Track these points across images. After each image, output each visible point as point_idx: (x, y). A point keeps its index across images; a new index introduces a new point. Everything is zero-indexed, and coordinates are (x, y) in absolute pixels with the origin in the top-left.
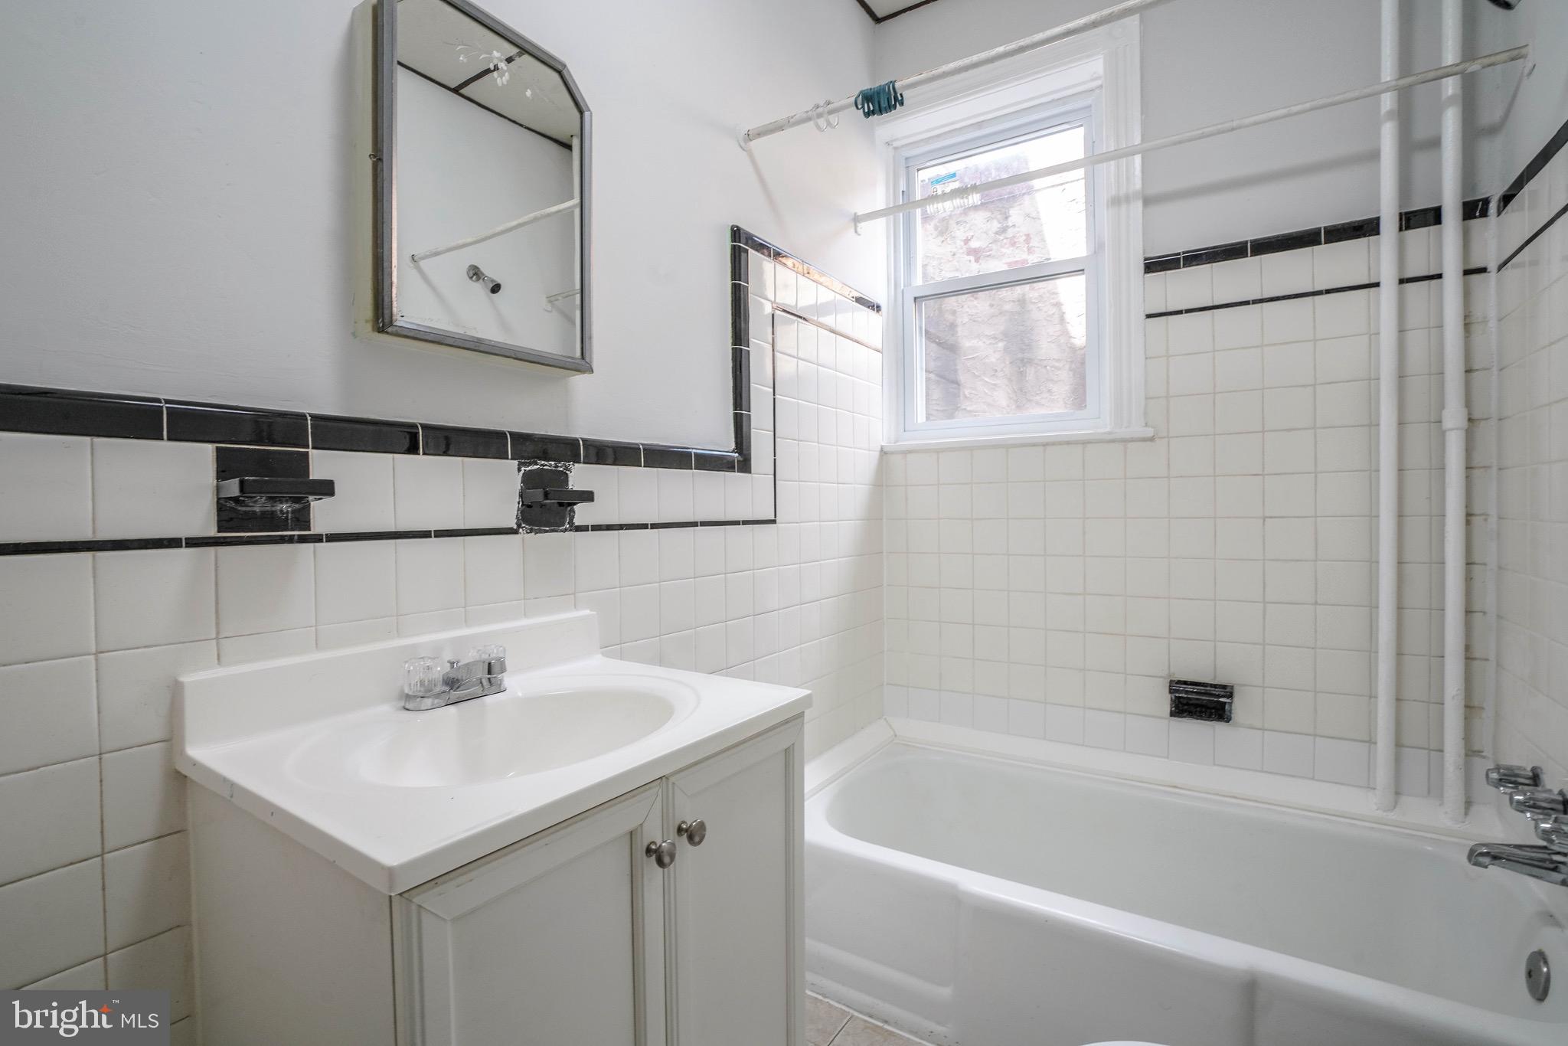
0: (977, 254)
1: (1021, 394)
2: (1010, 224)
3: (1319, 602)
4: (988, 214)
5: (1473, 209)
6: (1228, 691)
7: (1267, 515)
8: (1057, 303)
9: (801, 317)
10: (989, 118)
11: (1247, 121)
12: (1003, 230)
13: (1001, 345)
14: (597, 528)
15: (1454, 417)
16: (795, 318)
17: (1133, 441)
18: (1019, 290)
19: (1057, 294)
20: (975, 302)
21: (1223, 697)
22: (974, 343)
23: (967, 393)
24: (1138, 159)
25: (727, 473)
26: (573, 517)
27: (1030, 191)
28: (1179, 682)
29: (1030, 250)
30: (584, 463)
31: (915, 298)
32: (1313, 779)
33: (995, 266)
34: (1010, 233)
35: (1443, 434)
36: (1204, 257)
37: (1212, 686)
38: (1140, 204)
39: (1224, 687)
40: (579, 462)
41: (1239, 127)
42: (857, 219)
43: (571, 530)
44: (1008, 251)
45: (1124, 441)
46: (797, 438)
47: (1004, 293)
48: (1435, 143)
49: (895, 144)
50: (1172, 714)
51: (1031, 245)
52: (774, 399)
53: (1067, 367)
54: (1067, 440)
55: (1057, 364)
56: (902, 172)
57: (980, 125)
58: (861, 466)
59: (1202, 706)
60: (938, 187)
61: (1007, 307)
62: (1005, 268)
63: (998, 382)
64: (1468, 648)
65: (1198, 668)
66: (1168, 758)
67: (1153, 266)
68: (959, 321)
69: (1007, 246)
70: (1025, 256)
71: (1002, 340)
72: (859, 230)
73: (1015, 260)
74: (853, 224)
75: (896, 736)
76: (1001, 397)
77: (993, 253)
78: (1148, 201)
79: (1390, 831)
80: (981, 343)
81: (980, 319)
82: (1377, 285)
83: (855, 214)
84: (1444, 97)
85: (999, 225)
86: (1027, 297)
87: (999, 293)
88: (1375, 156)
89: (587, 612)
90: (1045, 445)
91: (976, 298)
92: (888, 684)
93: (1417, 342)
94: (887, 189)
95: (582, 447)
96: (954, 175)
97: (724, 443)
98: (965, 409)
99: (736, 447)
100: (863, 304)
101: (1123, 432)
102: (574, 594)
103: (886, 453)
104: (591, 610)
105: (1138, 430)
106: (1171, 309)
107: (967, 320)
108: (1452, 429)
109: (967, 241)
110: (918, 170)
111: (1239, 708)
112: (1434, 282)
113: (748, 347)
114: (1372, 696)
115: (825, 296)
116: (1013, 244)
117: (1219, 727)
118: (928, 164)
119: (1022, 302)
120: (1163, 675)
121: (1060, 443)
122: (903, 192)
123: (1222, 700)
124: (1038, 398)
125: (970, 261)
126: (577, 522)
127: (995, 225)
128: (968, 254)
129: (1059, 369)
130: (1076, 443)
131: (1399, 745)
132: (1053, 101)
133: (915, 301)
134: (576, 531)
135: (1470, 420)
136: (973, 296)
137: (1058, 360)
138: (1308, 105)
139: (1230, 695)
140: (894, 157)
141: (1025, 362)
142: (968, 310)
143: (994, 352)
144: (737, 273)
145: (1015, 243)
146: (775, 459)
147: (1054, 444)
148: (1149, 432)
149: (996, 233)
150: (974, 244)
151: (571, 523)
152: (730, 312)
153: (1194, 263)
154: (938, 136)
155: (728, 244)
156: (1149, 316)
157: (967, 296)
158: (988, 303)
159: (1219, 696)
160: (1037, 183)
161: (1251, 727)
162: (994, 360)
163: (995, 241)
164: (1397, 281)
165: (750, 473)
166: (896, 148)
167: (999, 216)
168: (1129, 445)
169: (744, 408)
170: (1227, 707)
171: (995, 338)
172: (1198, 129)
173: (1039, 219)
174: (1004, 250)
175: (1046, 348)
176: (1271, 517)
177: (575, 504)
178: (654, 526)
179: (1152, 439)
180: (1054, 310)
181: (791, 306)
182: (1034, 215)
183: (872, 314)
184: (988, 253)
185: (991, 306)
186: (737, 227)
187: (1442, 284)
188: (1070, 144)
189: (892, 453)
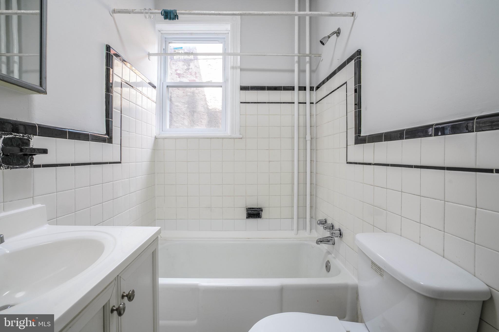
0: (179, 75)
1: (193, 122)
2: (190, 68)
3: (281, 183)
4: (183, 63)
5: (312, 89)
6: (261, 210)
7: (270, 160)
8: (204, 95)
9: (131, 86)
10: (195, 33)
11: (268, 54)
12: (188, 69)
13: (186, 105)
14: (45, 166)
15: (308, 138)
16: (129, 86)
17: (236, 139)
18: (193, 89)
19: (204, 92)
20: (178, 91)
21: (260, 211)
22: (177, 104)
23: (175, 120)
24: (239, 57)
25: (103, 143)
26: (33, 161)
27: (197, 59)
28: (249, 208)
29: (196, 77)
30: (39, 135)
31: (167, 86)
32: (280, 230)
33: (185, 80)
34: (190, 70)
35: (306, 141)
36: (255, 88)
37: (257, 208)
38: (239, 70)
39: (260, 208)
40: (36, 135)
41: (266, 55)
42: (149, 55)
43: (31, 167)
44: (189, 76)
45: (234, 138)
46: (128, 131)
47: (188, 89)
48: (304, 71)
49: (162, 32)
50: (247, 218)
51: (197, 75)
52: (121, 116)
53: (207, 115)
54: (217, 137)
55: (203, 114)
56: (164, 42)
57: (191, 34)
58: (149, 143)
59: (254, 214)
60: (176, 50)
61: (189, 94)
62: (188, 81)
63: (185, 117)
64: (311, 193)
65: (253, 204)
66: (246, 231)
67: (243, 88)
68: (173, 96)
69: (189, 74)
70: (195, 79)
71: (186, 104)
72: (150, 58)
73: (191, 79)
74: (148, 56)
75: (161, 237)
76: (186, 122)
77: (184, 76)
78: (241, 70)
79: (310, 240)
80: (180, 104)
81: (180, 96)
82: (294, 103)
83: (149, 52)
84: (306, 61)
85: (187, 67)
86: (195, 92)
87: (186, 89)
88: (293, 71)
89: (39, 205)
90: (211, 138)
91: (179, 89)
92: (157, 219)
93: (301, 118)
94: (158, 46)
95: (37, 128)
96: (182, 48)
97: (102, 131)
98: (174, 125)
99: (106, 133)
100: (151, 85)
101: (234, 136)
102: (33, 197)
103: (157, 138)
104: (42, 204)
105: (238, 135)
106: (247, 101)
107: (175, 96)
108: (308, 140)
109: (176, 70)
110: (169, 43)
111: (263, 214)
112: (304, 104)
113: (112, 94)
114: (293, 207)
115: (139, 80)
116: (191, 74)
117: (259, 220)
118: (173, 42)
119: (193, 93)
120: (244, 207)
121: (216, 138)
122: (164, 49)
123: (260, 212)
124: (197, 123)
125: (177, 77)
126: (35, 163)
127: (186, 67)
128: (176, 75)
129: (204, 115)
130: (220, 138)
131: (298, 218)
132: (214, 33)
133: (167, 87)
134: (34, 167)
135: (311, 138)
136: (177, 89)
137: (204, 112)
138: (281, 54)
139: (262, 211)
140: (161, 36)
141: (194, 112)
142: (176, 93)
143: (184, 107)
144: (108, 64)
145: (192, 74)
146: (121, 139)
147: (214, 138)
148: (241, 136)
149: (186, 70)
150: (178, 72)
151: (31, 164)
152: (105, 79)
153: (253, 90)
154: (177, 33)
155: (104, 52)
156: (241, 103)
157: (176, 88)
158: (183, 92)
159: (259, 211)
160: (199, 57)
161: (267, 219)
162: (184, 110)
163: (185, 72)
164: (298, 103)
165: (112, 143)
166: (162, 33)
167: (187, 65)
168: (236, 140)
169: (110, 118)
170: (260, 214)
171: (184, 103)
172: (256, 53)
173: (199, 68)
174: (188, 76)
175: (200, 109)
176: (271, 161)
177: (35, 155)
178: (73, 165)
179: (241, 138)
180: (203, 97)
181: (128, 81)
182: (198, 66)
183: (153, 89)
184: (183, 76)
185: (184, 93)
186: (109, 46)
187: (294, 105)
188: (218, 48)
189: (159, 138)
